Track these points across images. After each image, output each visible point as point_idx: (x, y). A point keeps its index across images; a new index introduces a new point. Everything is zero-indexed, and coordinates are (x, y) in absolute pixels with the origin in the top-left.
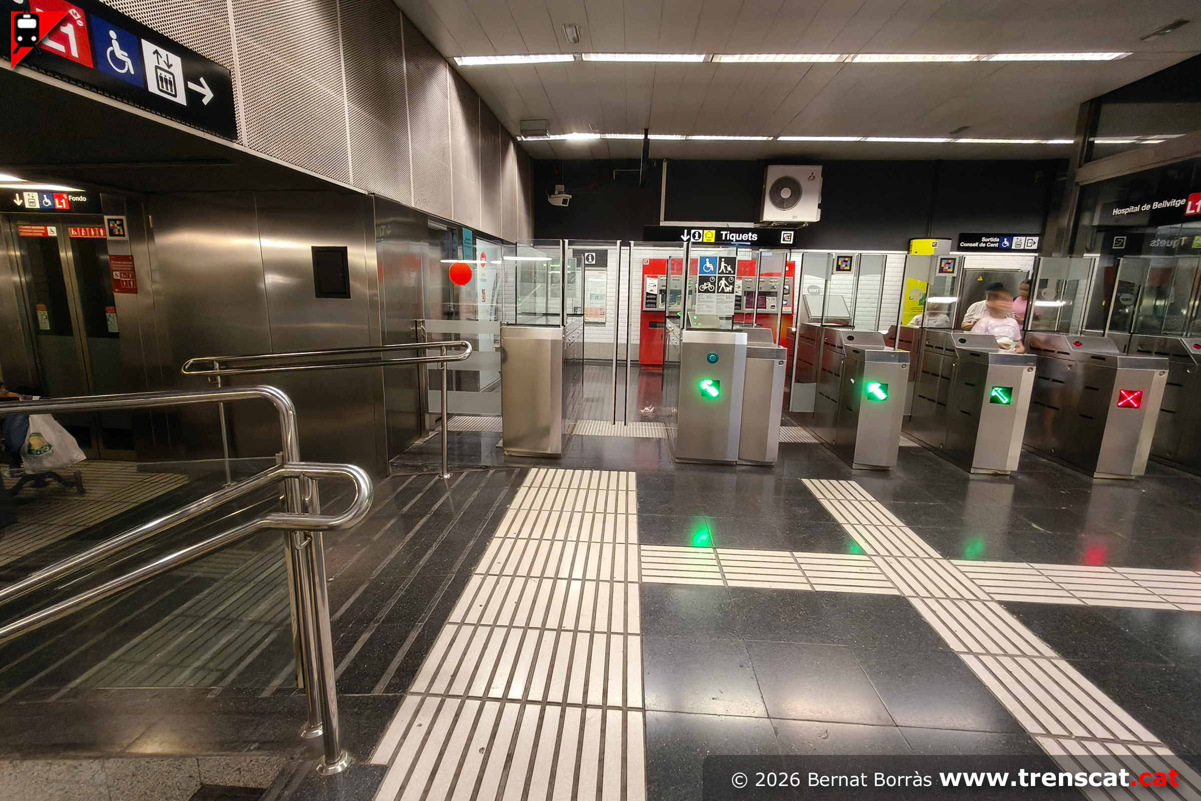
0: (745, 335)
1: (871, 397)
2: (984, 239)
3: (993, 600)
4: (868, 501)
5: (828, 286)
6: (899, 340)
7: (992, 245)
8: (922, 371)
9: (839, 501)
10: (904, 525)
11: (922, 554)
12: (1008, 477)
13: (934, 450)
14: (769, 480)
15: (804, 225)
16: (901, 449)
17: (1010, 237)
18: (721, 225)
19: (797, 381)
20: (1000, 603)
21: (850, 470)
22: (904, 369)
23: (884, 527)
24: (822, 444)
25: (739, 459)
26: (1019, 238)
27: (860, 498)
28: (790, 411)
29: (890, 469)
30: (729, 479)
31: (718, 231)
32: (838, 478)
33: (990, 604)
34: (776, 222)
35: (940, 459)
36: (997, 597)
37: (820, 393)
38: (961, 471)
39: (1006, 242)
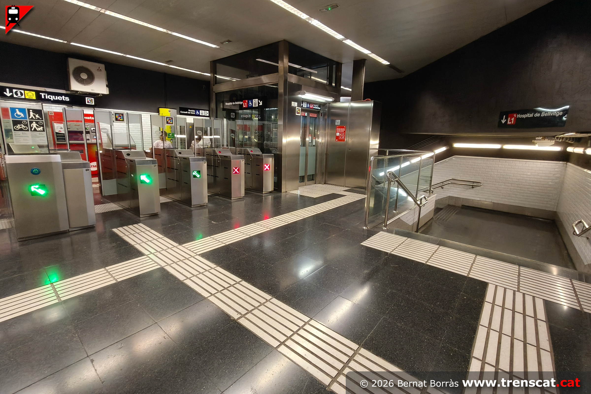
0: (59, 156)
1: (143, 182)
2: (189, 110)
3: (197, 255)
4: (147, 230)
5: (113, 128)
6: (155, 154)
7: (193, 113)
8: (168, 168)
9: (133, 235)
10: (163, 237)
11: (170, 246)
12: (205, 206)
13: (178, 201)
14: (93, 235)
15: (100, 95)
16: (162, 204)
17: (199, 110)
18: (40, 89)
19: (103, 179)
20: (199, 255)
21: (139, 218)
22: (156, 168)
23: (155, 240)
24: (124, 209)
25: (70, 228)
26: (202, 111)
27: (143, 230)
28: (103, 195)
29: (158, 213)
30: (65, 241)
31: (38, 93)
32: (132, 224)
33: (196, 257)
34: (81, 92)
35: (180, 205)
36: (198, 253)
37: (119, 184)
38: (188, 207)
39: (197, 112)
